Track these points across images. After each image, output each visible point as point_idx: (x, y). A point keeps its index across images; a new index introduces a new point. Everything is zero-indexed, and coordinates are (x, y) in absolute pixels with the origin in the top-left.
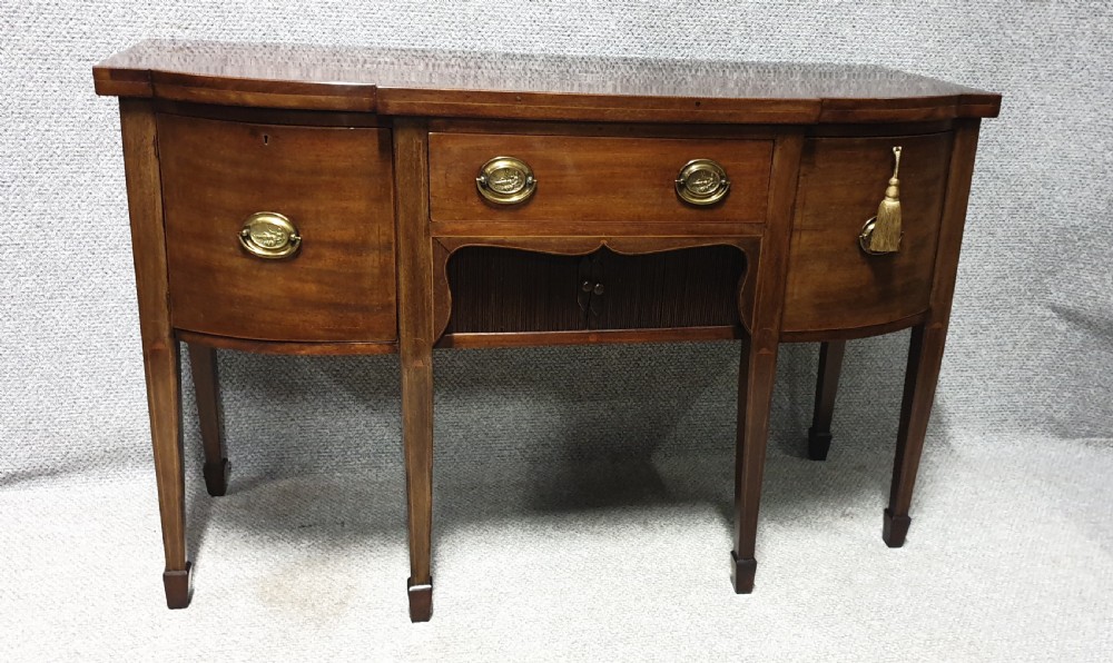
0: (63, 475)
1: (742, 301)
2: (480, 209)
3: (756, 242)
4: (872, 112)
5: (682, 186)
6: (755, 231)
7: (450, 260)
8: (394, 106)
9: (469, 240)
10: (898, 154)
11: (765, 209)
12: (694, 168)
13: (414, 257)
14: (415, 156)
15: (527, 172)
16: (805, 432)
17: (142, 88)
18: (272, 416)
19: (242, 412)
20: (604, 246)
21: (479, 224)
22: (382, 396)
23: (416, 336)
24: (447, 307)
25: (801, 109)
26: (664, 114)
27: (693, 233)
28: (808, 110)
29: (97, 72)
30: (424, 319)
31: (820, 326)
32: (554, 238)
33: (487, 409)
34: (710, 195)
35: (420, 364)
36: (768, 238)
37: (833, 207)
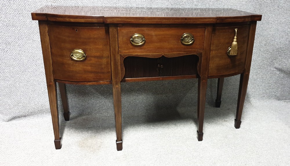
0: (28, 117)
1: (198, 69)
2: (131, 47)
3: (201, 54)
4: (230, 20)
5: (182, 40)
6: (201, 51)
7: (124, 60)
8: (109, 21)
9: (128, 55)
10: (236, 30)
11: (203, 45)
12: (185, 35)
13: (115, 59)
14: (114, 34)
15: (143, 37)
16: (215, 101)
17: (44, 18)
18: (80, 100)
19: (73, 99)
20: (163, 56)
21: (131, 50)
22: (108, 94)
23: (116, 79)
24: (124, 72)
25: (212, 20)
26: (177, 21)
27: (184, 52)
28: (214, 20)
29: (32, 14)
30: (118, 75)
31: (218, 74)
32: (150, 54)
33: (134, 97)
34: (190, 42)
35: (117, 86)
36: (204, 52)
37: (220, 44)
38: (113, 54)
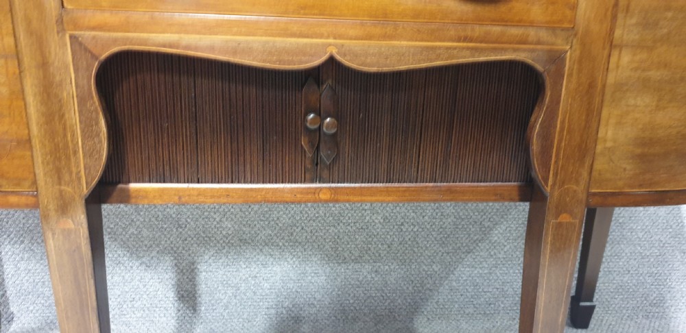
6: (559, 41)
7: (99, 72)
9: (125, 41)
11: (574, 7)
20: (332, 59)
23: (60, 184)
24: (100, 142)
27: (466, 39)
30: (68, 158)
32: (257, 41)
33: (254, 269)
35: (69, 224)
36: (578, 52)
37: (669, 14)
38: (30, 32)
